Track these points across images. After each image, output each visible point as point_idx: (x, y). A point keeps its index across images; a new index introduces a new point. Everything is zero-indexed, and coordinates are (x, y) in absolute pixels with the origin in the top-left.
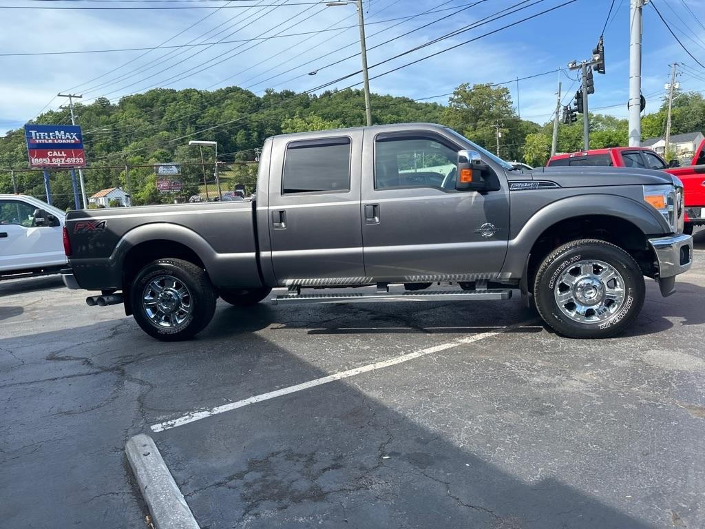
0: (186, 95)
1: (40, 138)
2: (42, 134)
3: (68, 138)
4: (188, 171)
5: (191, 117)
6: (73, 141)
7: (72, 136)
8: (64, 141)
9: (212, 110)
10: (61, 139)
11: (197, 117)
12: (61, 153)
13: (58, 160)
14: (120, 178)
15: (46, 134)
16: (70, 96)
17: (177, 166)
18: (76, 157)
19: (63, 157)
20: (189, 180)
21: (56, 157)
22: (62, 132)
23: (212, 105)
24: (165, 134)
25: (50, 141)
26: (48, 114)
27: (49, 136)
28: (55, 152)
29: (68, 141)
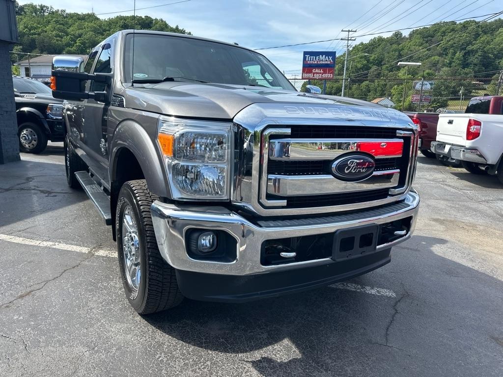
0: (464, 26)
1: (310, 60)
2: (312, 57)
3: (326, 60)
4: (443, 88)
5: (463, 44)
6: (329, 62)
7: (329, 59)
8: (324, 62)
9: (484, 38)
10: (323, 61)
11: (469, 43)
12: (320, 71)
13: (318, 75)
14: (392, 91)
15: (314, 57)
16: (349, 31)
17: (431, 84)
18: (328, 74)
19: (321, 73)
20: (441, 95)
21: (317, 73)
22: (324, 56)
23: (485, 33)
24: (437, 58)
25: (316, 62)
26: (360, 45)
27: (316, 59)
28: (317, 70)
29: (326, 62)
